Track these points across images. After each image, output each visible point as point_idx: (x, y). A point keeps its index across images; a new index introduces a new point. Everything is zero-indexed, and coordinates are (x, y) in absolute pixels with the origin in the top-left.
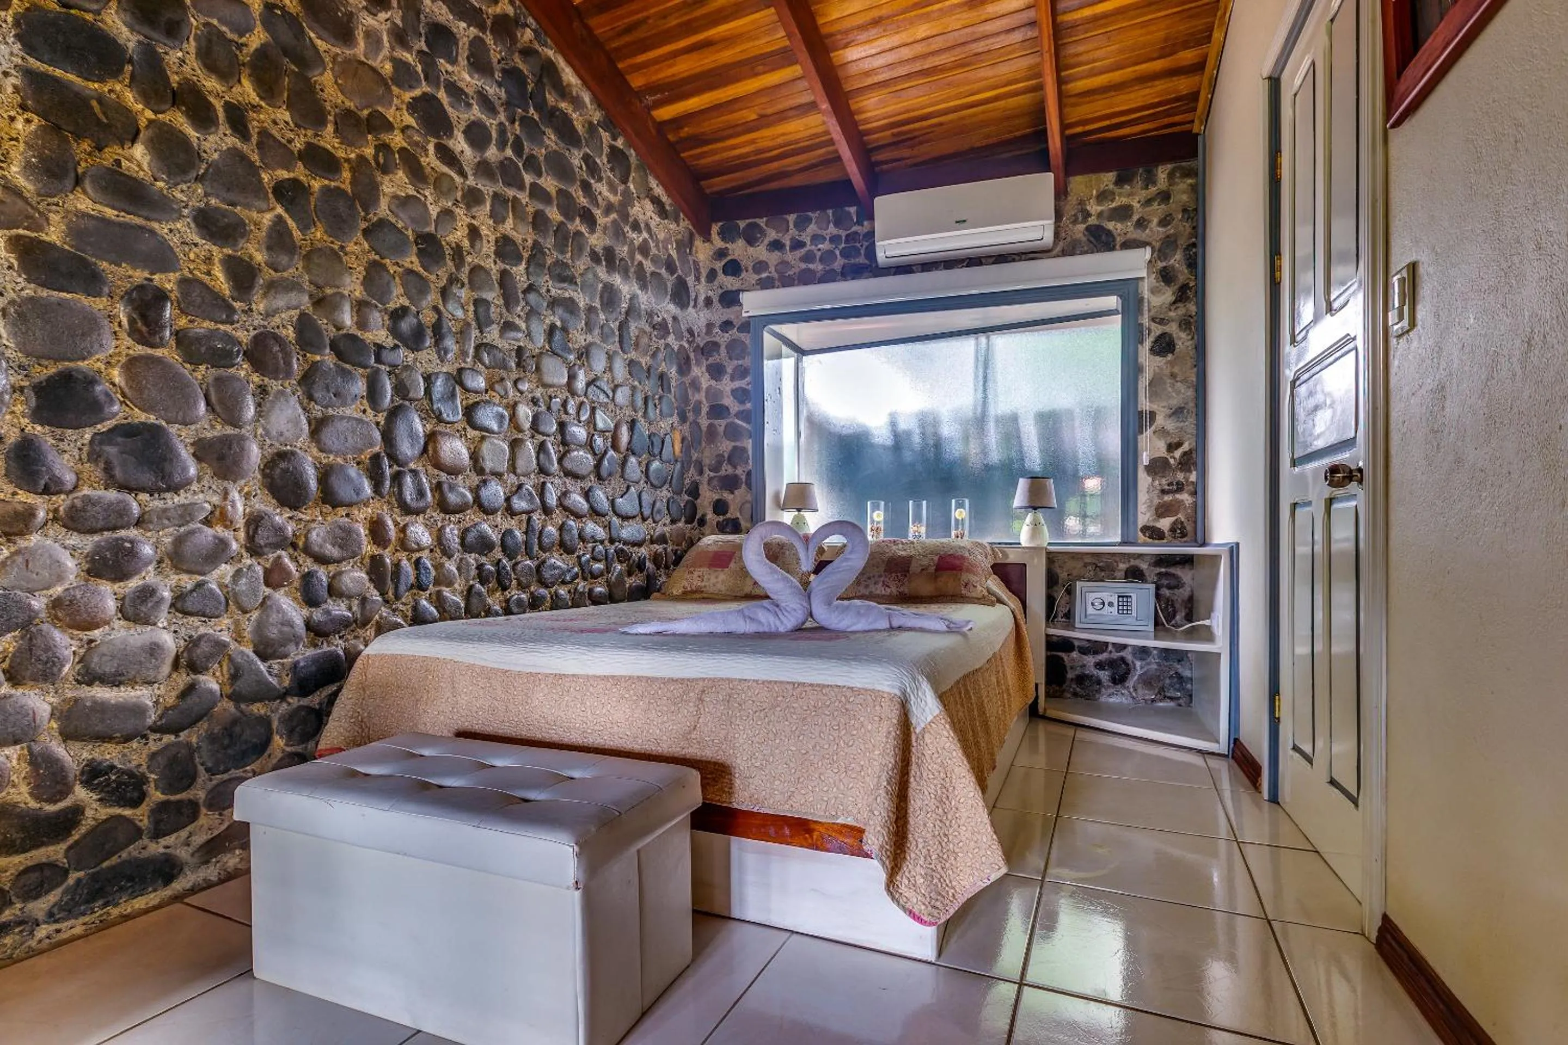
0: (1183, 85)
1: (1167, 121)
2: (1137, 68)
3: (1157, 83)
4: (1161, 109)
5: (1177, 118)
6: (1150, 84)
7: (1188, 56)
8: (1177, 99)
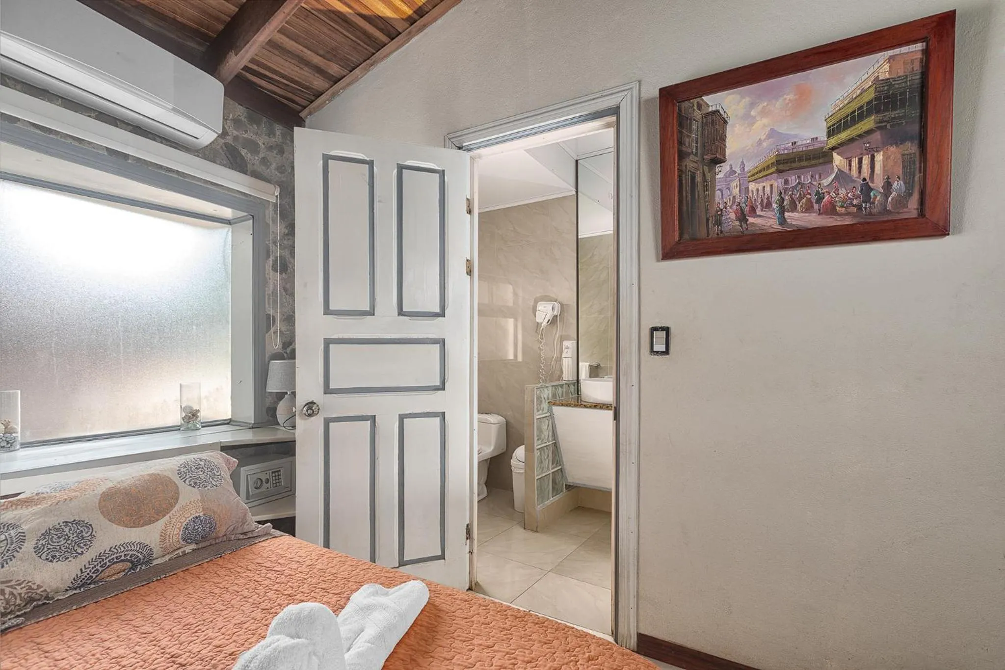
0: (318, 83)
1: (290, 95)
2: (305, 50)
3: (306, 68)
4: (294, 86)
5: (297, 99)
6: (302, 66)
7: (334, 69)
8: (307, 88)
